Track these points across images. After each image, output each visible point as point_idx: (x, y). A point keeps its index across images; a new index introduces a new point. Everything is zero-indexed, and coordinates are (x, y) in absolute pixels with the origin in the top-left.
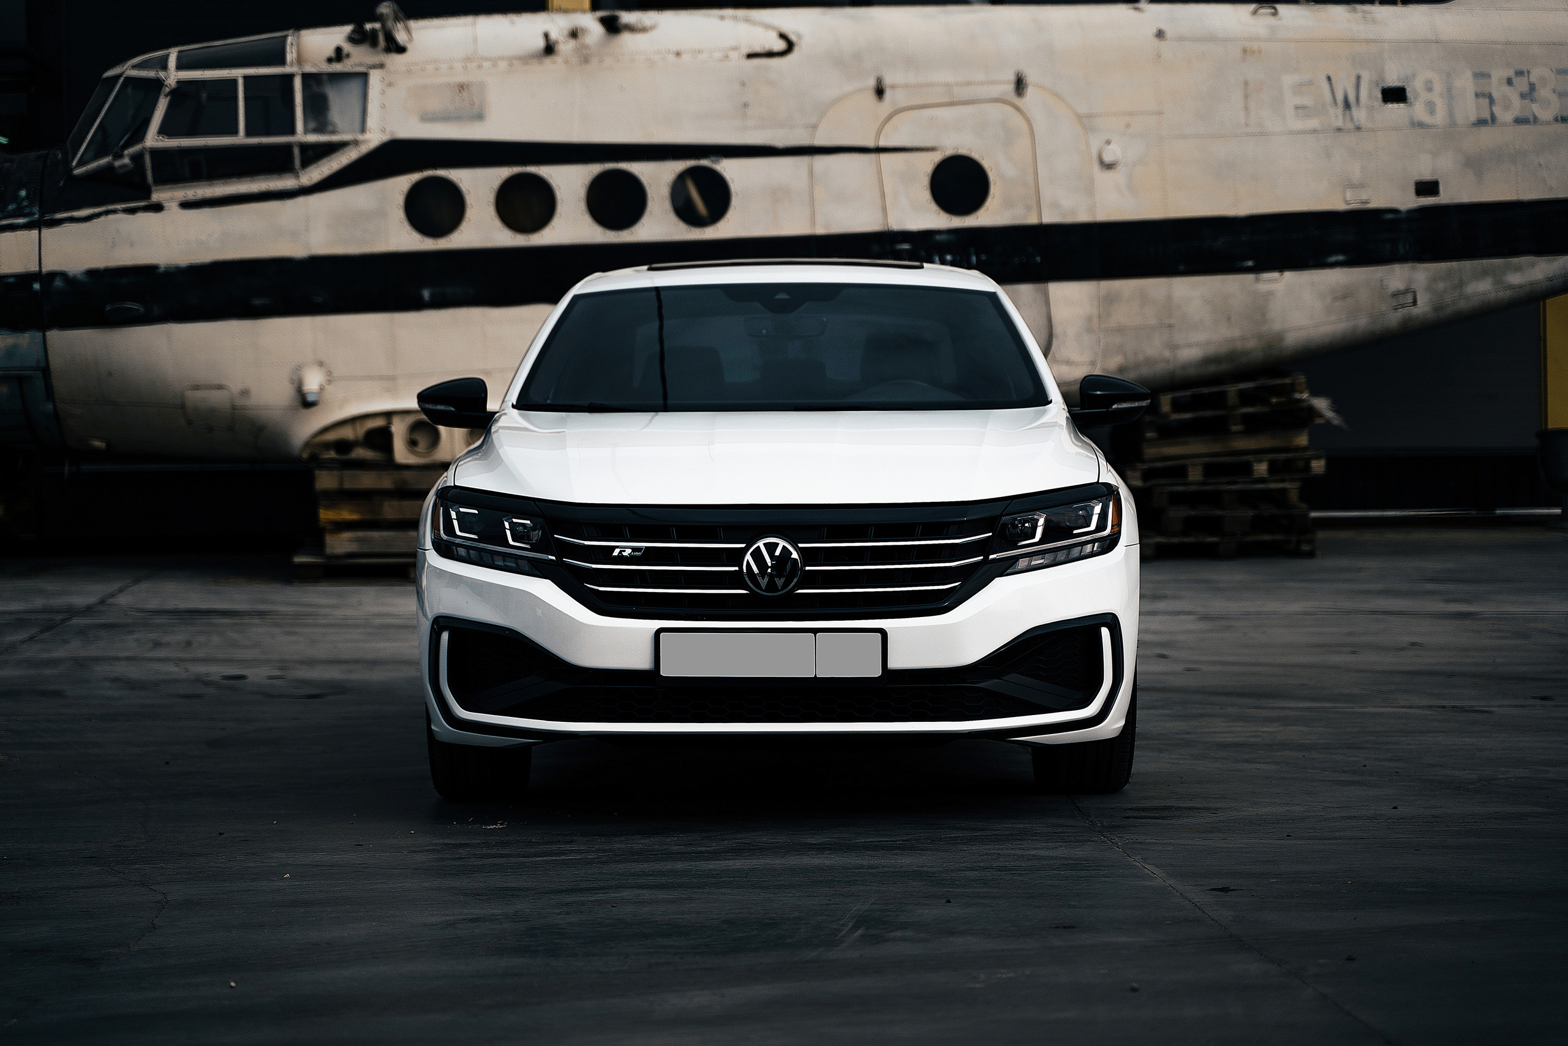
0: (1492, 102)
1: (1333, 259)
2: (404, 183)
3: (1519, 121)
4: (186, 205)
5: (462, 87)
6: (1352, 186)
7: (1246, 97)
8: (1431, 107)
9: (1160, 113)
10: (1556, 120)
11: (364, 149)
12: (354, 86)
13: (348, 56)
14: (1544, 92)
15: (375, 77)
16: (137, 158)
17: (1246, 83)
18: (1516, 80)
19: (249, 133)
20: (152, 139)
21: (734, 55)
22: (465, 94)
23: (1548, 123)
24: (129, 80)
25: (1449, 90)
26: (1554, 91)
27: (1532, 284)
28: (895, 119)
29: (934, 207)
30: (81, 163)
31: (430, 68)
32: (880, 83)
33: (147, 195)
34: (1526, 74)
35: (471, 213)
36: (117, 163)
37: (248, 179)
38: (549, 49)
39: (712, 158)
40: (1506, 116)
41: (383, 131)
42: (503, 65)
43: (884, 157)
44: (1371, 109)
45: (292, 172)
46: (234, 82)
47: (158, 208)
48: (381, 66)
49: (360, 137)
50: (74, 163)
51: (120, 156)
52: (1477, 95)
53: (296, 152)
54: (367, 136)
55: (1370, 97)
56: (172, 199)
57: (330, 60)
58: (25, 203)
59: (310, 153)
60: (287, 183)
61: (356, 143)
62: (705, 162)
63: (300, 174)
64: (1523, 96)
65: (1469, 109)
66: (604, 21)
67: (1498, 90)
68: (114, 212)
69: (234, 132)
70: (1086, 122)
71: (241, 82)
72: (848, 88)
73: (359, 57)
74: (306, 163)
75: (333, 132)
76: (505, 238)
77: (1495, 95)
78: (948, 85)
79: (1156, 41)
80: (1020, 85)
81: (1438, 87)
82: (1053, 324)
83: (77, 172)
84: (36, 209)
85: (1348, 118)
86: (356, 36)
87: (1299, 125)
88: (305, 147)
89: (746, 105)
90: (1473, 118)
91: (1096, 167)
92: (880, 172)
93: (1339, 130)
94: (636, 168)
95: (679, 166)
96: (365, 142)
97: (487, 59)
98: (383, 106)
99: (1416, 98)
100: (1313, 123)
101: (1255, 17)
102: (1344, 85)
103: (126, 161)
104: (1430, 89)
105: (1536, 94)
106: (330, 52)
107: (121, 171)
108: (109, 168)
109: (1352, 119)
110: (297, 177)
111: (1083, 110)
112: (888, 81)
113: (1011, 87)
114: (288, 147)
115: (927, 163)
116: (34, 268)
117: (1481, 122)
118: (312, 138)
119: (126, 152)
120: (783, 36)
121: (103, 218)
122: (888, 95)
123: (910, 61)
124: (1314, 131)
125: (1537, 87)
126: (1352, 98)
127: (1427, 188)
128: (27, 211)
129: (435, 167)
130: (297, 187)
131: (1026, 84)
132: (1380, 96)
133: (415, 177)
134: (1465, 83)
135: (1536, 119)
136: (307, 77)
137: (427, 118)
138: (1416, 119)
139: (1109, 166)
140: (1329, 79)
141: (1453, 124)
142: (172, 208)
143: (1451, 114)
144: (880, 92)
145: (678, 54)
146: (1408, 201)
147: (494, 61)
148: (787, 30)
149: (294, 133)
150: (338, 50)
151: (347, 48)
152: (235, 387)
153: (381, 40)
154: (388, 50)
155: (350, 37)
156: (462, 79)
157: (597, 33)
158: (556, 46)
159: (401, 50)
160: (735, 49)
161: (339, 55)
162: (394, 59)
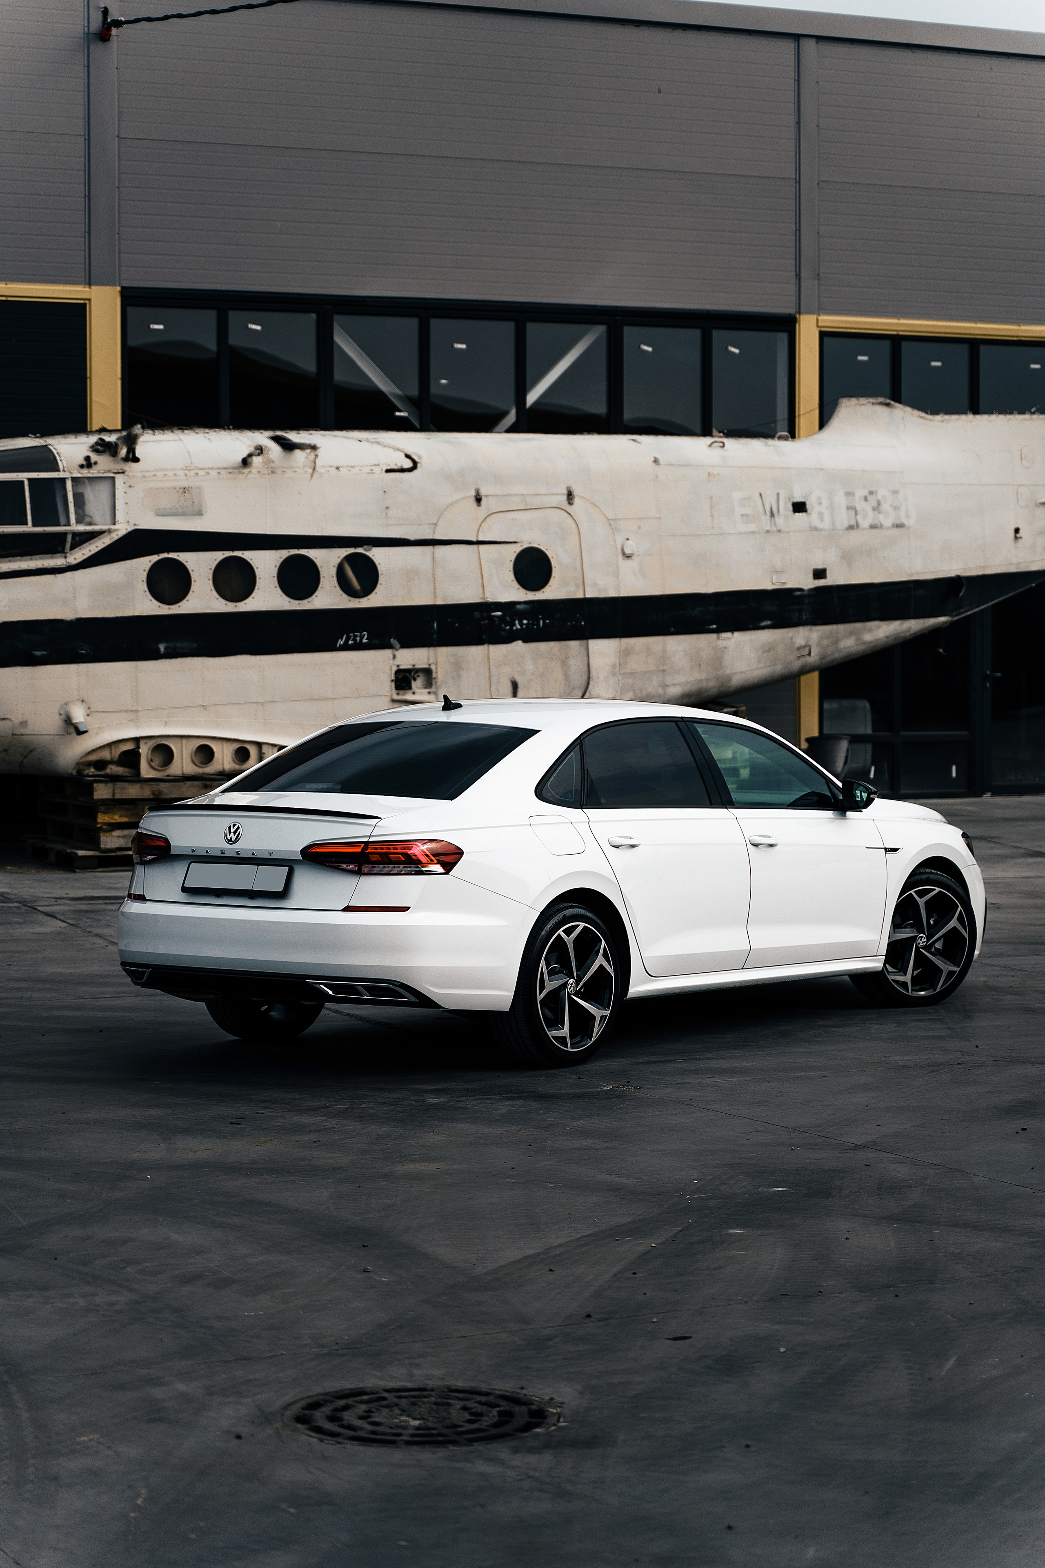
0: (856, 514)
1: (763, 624)
2: (145, 563)
3: (873, 527)
5: (185, 490)
6: (777, 572)
7: (711, 507)
8: (821, 515)
9: (660, 518)
10: (893, 526)
11: (115, 537)
12: (106, 487)
13: (96, 463)
14: (885, 507)
15: (119, 479)
17: (711, 498)
18: (870, 498)
19: (35, 524)
21: (377, 470)
22: (187, 495)
23: (888, 528)
25: (831, 504)
26: (891, 505)
27: (877, 640)
28: (489, 519)
29: (516, 584)
31: (160, 474)
32: (478, 492)
34: (875, 493)
35: (194, 586)
37: (29, 557)
38: (245, 462)
39: (366, 547)
40: (864, 523)
41: (129, 522)
42: (213, 473)
43: (482, 547)
44: (786, 517)
45: (63, 555)
46: (22, 482)
48: (123, 472)
49: (113, 527)
52: (848, 508)
53: (69, 538)
54: (117, 527)
55: (785, 508)
57: (82, 466)
59: (77, 539)
60: (57, 561)
61: (109, 531)
62: (360, 550)
63: (68, 555)
64: (874, 509)
65: (844, 519)
66: (276, 439)
67: (860, 505)
69: (24, 522)
70: (612, 524)
71: (26, 483)
72: (457, 496)
73: (104, 464)
74: (73, 548)
75: (90, 524)
76: (221, 606)
77: (858, 509)
78: (523, 495)
79: (654, 464)
80: (570, 496)
81: (825, 502)
82: (591, 671)
85: (773, 523)
86: (99, 447)
87: (743, 528)
88: (75, 534)
89: (387, 508)
90: (846, 526)
91: (620, 556)
92: (480, 559)
93: (768, 531)
94: (312, 553)
95: (343, 552)
96: (115, 531)
97: (201, 469)
98: (127, 503)
99: (812, 510)
100: (752, 527)
101: (711, 448)
102: (770, 501)
104: (820, 504)
105: (881, 508)
106: (82, 459)
109: (775, 525)
110: (66, 557)
111: (611, 517)
112: (483, 492)
113: (565, 497)
114: (64, 535)
115: (512, 552)
117: (851, 528)
118: (81, 528)
120: (408, 456)
122: (483, 502)
123: (498, 479)
124: (753, 532)
125: (882, 502)
126: (775, 510)
127: (819, 574)
129: (168, 552)
130: (65, 564)
131: (574, 497)
132: (791, 508)
133: (155, 558)
134: (841, 500)
135: (882, 525)
136: (74, 480)
137: (160, 513)
138: (813, 525)
139: (628, 557)
140: (761, 495)
141: (834, 529)
143: (833, 521)
144: (478, 500)
145: (337, 468)
146: (808, 583)
147: (207, 470)
148: (409, 453)
149: (68, 524)
150: (87, 458)
151: (94, 457)
152: (16, 719)
153: (123, 452)
154: (126, 459)
155: (95, 448)
156: (185, 484)
157: (275, 449)
158: (249, 460)
159: (136, 460)
160: (376, 465)
161: (88, 463)
162: (131, 467)
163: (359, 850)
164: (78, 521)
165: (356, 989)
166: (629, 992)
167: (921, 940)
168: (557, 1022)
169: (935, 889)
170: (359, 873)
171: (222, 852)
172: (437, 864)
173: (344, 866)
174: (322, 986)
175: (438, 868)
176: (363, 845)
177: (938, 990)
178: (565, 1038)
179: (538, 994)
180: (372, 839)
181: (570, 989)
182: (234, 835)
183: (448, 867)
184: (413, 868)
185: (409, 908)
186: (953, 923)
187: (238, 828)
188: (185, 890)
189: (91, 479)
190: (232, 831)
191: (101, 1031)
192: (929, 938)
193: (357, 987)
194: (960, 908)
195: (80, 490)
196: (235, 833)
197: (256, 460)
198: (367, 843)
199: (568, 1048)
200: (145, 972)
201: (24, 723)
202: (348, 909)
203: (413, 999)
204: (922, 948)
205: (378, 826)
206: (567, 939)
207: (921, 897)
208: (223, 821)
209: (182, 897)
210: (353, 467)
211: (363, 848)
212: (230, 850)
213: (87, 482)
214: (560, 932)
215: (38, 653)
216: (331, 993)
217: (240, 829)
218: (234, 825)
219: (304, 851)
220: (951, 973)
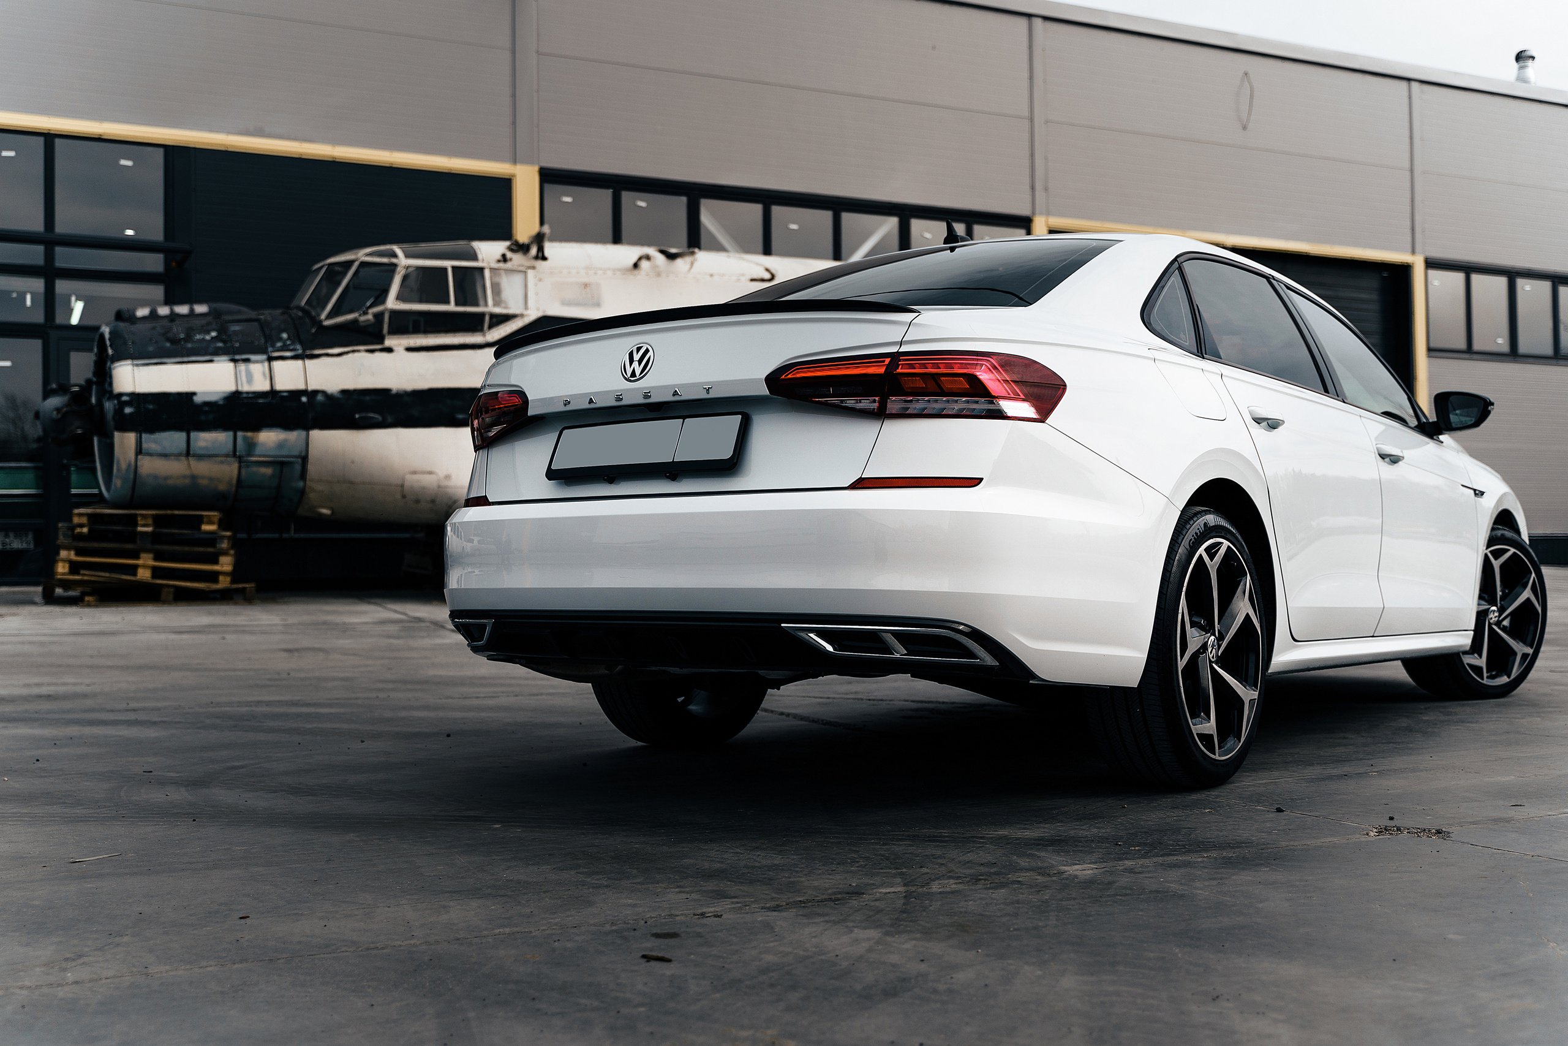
4: (409, 349)
5: (586, 285)
11: (527, 320)
12: (518, 279)
13: (511, 259)
15: (530, 273)
16: (379, 316)
19: (457, 304)
20: (392, 302)
21: (743, 279)
22: (588, 289)
24: (363, 264)
30: (329, 317)
31: (565, 272)
33: (382, 341)
36: (363, 318)
38: (636, 266)
41: (538, 309)
42: (609, 273)
45: (481, 334)
46: (445, 270)
47: (389, 350)
48: (534, 268)
49: (525, 313)
50: (323, 316)
51: (365, 313)
53: (487, 318)
54: (529, 312)
56: (400, 345)
57: (499, 261)
58: (288, 342)
59: (494, 319)
60: (477, 339)
61: (522, 316)
63: (486, 333)
66: (660, 251)
68: (358, 351)
69: (447, 302)
71: (450, 270)
73: (517, 260)
74: (491, 327)
75: (506, 308)
83: (327, 323)
84: (298, 347)
86: (514, 247)
88: (493, 316)
96: (527, 315)
97: (600, 269)
98: (537, 294)
103: (370, 317)
106: (498, 256)
107: (363, 324)
108: (355, 321)
110: (484, 335)
114: (482, 316)
116: (301, 386)
118: (497, 310)
119: (371, 311)
120: (767, 270)
121: (350, 355)
128: (291, 348)
130: (484, 342)
136: (492, 269)
137: (565, 303)
142: (400, 351)
145: (711, 275)
147: (605, 270)
148: (769, 266)
149: (486, 305)
150: (504, 256)
151: (509, 255)
152: (441, 473)
153: (534, 251)
154: (537, 258)
155: (510, 249)
156: (585, 280)
157: (660, 259)
158: (638, 263)
159: (544, 258)
160: (743, 275)
161: (504, 259)
162: (540, 264)
163: (882, 370)
164: (497, 303)
165: (882, 641)
166: (1272, 662)
167: (1494, 613)
168: (1199, 708)
169: (1509, 550)
170: (881, 414)
171: (619, 398)
172: (1024, 400)
173: (850, 402)
174: (812, 635)
175: (1026, 409)
176: (887, 361)
177: (1513, 677)
178: (1212, 735)
179: (1179, 658)
180: (904, 349)
181: (1211, 652)
182: (639, 365)
183: (1045, 409)
184: (982, 405)
185: (981, 480)
186: (1527, 594)
187: (647, 351)
188: (551, 474)
189: (507, 271)
190: (637, 357)
191: (448, 736)
192: (1501, 610)
193: (884, 634)
194: (1533, 575)
195: (496, 279)
196: (640, 362)
197: (644, 264)
198: (895, 357)
199: (1215, 755)
200: (484, 626)
201: (448, 477)
202: (861, 484)
203: (989, 660)
204: (1495, 625)
205: (916, 324)
206: (1210, 565)
207: (1496, 558)
208: (620, 344)
209: (549, 489)
210: (723, 275)
211: (888, 366)
212: (633, 393)
213: (502, 272)
214: (1201, 550)
215: (460, 416)
216: (830, 648)
217: (651, 353)
218: (639, 349)
219: (773, 379)
220: (1525, 656)
